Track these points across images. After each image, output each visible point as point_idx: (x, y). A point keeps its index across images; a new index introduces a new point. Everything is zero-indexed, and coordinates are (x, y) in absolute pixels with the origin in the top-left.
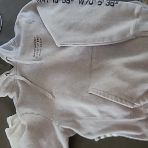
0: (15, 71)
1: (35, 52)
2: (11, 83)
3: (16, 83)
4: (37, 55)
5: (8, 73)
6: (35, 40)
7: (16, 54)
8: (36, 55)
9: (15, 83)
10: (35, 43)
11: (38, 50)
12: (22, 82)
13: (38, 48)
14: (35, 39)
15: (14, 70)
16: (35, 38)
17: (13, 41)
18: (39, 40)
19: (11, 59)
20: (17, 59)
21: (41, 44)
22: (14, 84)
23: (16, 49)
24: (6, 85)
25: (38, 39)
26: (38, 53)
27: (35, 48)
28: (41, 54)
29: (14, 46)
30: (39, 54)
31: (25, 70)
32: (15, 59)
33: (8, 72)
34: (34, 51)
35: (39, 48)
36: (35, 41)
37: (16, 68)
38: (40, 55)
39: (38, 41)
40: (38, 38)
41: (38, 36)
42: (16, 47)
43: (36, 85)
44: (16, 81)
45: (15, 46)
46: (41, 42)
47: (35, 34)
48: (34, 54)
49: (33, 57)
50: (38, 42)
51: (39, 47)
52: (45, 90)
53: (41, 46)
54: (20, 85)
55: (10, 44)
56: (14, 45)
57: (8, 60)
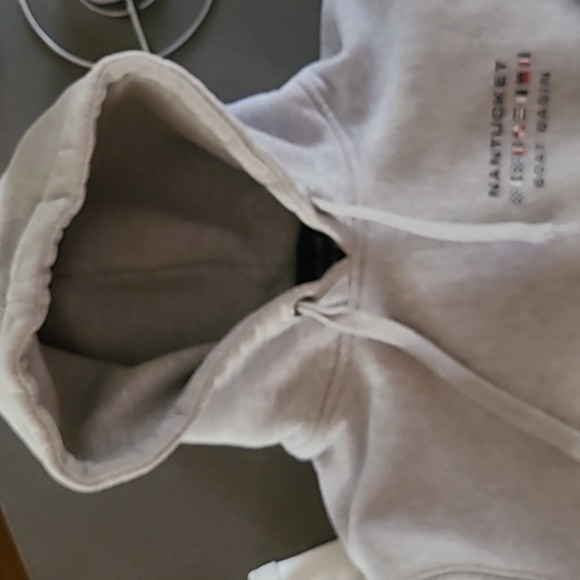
0: (350, 282)
1: (494, 162)
2: (312, 362)
3: (350, 363)
4: (517, 184)
5: (309, 299)
6: (501, 82)
7: (351, 170)
8: (508, 184)
9: (344, 359)
10: (499, 99)
11: (520, 149)
12: (390, 355)
13: (516, 135)
14: (502, 71)
15: (345, 279)
16: (500, 66)
17: (321, 83)
18: (534, 85)
19: (330, 199)
20: (366, 203)
21: (543, 113)
22: (334, 371)
23: (341, 132)
24: (281, 373)
25: (523, 78)
26: (519, 168)
27: (499, 133)
28: (549, 177)
29: (324, 115)
30: (530, 175)
31: (425, 280)
32: (354, 203)
33: (308, 289)
34: (488, 155)
35: (522, 134)
36: (500, 90)
37: (362, 264)
38: (540, 183)
39: (523, 87)
40: (524, 69)
41: (527, 55)
42: (337, 125)
43: (495, 383)
44: (351, 348)
45: (331, 114)
46: (544, 99)
47: (508, 43)
48: (496, 174)
49: (484, 197)
50: (522, 99)
51: (523, 128)
52: (562, 419)
53: (542, 127)
54: (375, 376)
55: (301, 102)
56: (325, 107)
57: (319, 212)
